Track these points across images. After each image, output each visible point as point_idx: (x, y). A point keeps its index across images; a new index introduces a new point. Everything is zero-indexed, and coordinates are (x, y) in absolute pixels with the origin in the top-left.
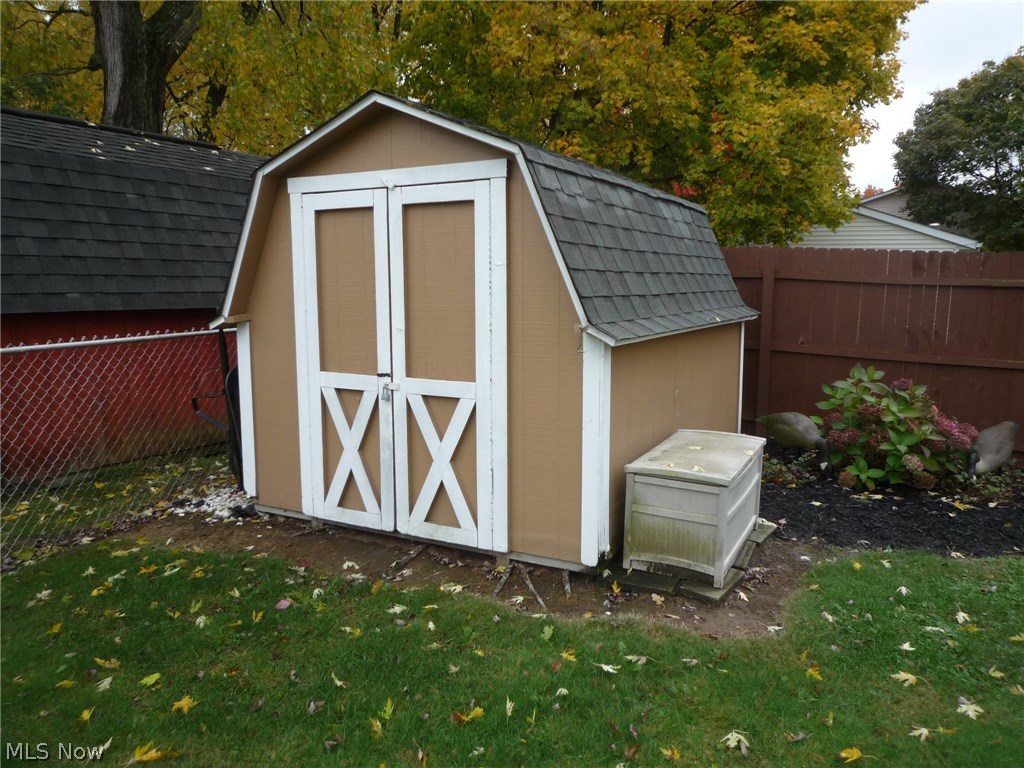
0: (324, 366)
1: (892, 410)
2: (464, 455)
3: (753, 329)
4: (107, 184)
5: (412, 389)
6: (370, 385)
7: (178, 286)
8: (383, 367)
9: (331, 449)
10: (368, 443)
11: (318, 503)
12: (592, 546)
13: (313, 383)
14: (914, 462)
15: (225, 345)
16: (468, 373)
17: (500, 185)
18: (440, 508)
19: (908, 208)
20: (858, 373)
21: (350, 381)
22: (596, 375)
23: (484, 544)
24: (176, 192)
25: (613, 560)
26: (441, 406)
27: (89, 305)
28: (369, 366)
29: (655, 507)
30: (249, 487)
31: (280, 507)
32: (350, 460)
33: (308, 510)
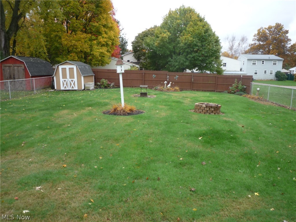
0: (63, 78)
1: (105, 82)
2: (74, 84)
3: (95, 76)
4: (35, 64)
5: (70, 80)
6: (66, 80)
7: (41, 73)
8: (68, 78)
9: (63, 84)
10: (67, 84)
11: (62, 88)
12: (83, 88)
13: (62, 80)
14: (106, 85)
15: (53, 78)
16: (74, 78)
17: (76, 67)
18: (73, 87)
19: (134, 56)
20: (103, 79)
21: (65, 79)
22: (82, 78)
23: (76, 89)
24: (39, 64)
25: (84, 89)
26: (72, 81)
27: (37, 75)
28: (66, 78)
29: (87, 86)
30: (56, 88)
31: (59, 89)
32: (65, 85)
33: (61, 89)
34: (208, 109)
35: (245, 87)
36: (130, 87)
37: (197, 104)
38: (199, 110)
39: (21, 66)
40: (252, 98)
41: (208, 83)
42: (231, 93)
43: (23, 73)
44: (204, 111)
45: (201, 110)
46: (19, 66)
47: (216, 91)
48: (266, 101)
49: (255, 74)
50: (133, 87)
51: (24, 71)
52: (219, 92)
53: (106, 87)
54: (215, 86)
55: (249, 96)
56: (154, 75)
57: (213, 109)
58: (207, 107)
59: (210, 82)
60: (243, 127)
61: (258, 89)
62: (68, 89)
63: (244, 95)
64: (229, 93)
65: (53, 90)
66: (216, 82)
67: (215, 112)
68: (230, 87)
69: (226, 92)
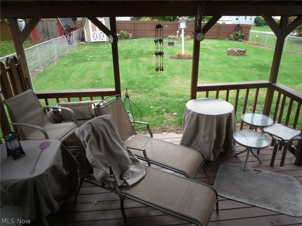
0: (92, 31)
1: (124, 33)
5: (100, 32)
6: (96, 32)
8: (97, 31)
9: (93, 37)
10: (96, 36)
14: (126, 36)
18: (102, 39)
20: (122, 30)
21: (94, 32)
23: (105, 41)
28: (96, 31)
30: (86, 40)
31: (89, 41)
32: (95, 37)
33: (92, 41)
34: (239, 53)
35: (243, 34)
36: (145, 37)
37: (229, 49)
38: (232, 54)
39: (53, 21)
40: (252, 44)
41: (213, 31)
42: (232, 40)
43: (56, 27)
44: (236, 54)
45: (234, 54)
46: (52, 21)
47: (218, 39)
48: (264, 46)
49: (250, 20)
50: (147, 37)
51: (57, 25)
52: (221, 39)
53: (126, 38)
54: (218, 33)
55: (248, 42)
56: (166, 25)
57: (242, 53)
58: (238, 51)
59: (214, 31)
60: (269, 62)
61: (257, 36)
62: (98, 41)
63: (243, 42)
64: (230, 40)
65: (84, 43)
66: (219, 30)
67: (243, 55)
68: (231, 35)
69: (228, 39)
